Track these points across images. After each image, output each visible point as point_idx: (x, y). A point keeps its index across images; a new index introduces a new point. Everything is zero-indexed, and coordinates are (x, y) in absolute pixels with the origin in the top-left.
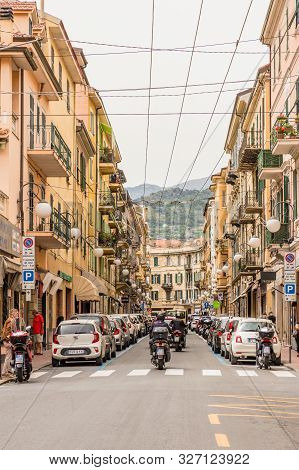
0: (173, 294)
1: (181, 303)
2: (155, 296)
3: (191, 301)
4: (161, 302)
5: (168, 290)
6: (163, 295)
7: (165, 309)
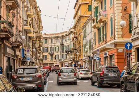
0: (54, 56)
1: (58, 61)
2: (45, 57)
3: (63, 60)
4: (48, 60)
5: (52, 55)
6: (49, 57)
7: (50, 64)
